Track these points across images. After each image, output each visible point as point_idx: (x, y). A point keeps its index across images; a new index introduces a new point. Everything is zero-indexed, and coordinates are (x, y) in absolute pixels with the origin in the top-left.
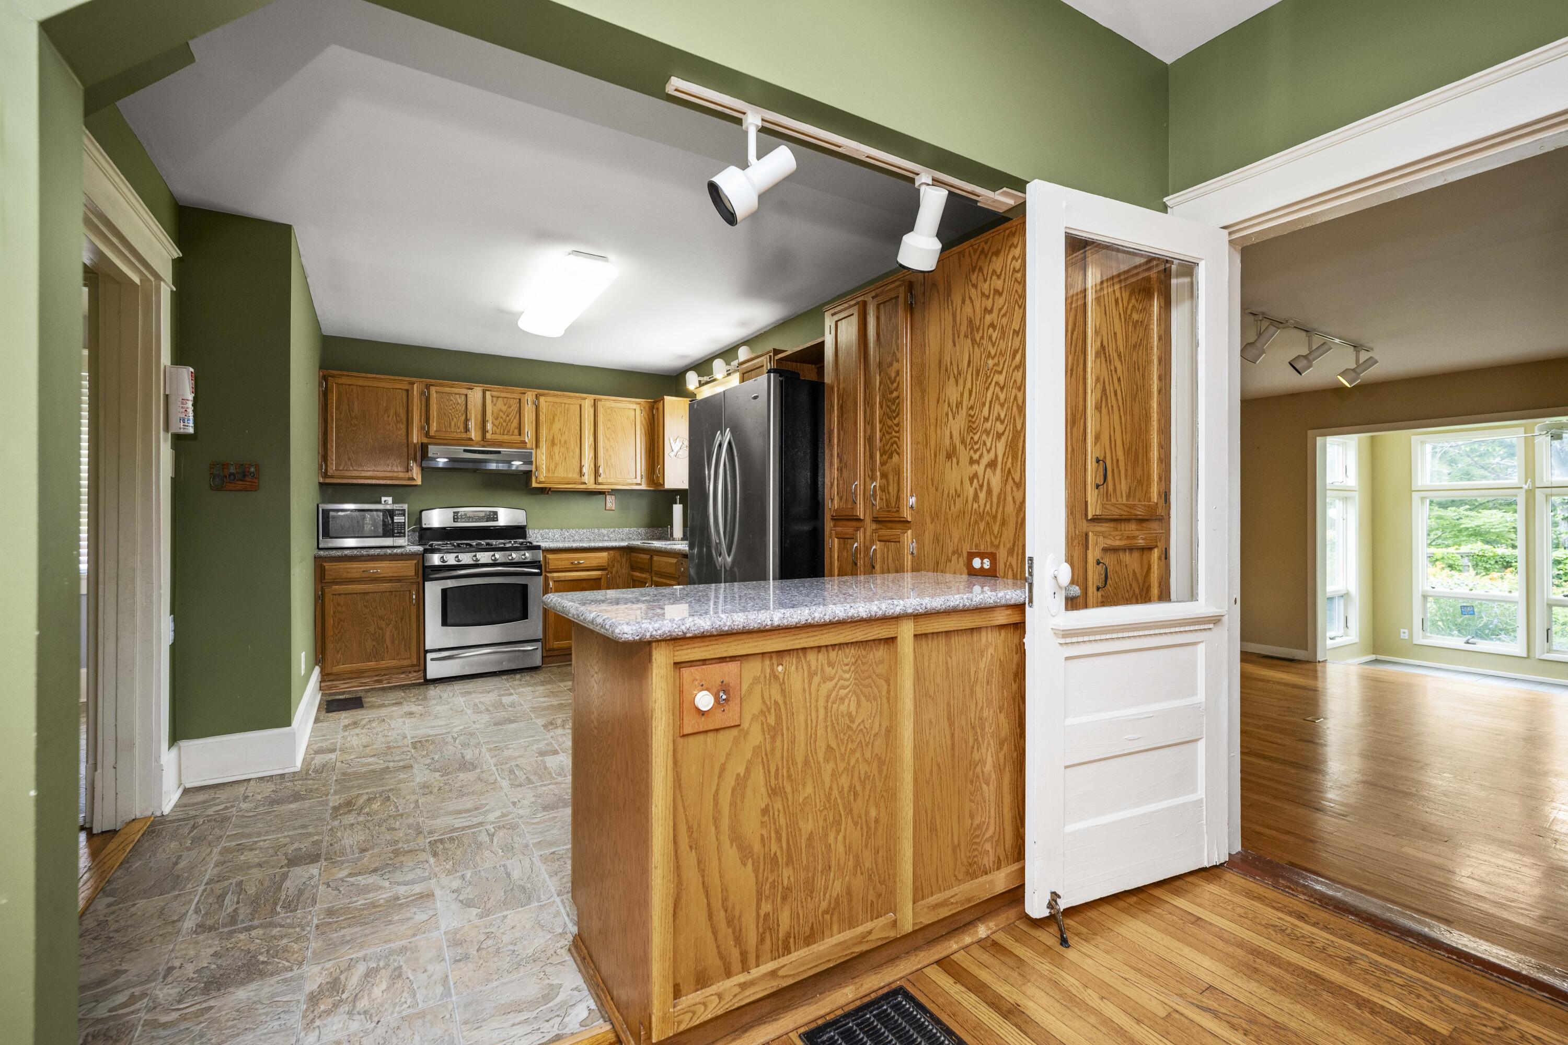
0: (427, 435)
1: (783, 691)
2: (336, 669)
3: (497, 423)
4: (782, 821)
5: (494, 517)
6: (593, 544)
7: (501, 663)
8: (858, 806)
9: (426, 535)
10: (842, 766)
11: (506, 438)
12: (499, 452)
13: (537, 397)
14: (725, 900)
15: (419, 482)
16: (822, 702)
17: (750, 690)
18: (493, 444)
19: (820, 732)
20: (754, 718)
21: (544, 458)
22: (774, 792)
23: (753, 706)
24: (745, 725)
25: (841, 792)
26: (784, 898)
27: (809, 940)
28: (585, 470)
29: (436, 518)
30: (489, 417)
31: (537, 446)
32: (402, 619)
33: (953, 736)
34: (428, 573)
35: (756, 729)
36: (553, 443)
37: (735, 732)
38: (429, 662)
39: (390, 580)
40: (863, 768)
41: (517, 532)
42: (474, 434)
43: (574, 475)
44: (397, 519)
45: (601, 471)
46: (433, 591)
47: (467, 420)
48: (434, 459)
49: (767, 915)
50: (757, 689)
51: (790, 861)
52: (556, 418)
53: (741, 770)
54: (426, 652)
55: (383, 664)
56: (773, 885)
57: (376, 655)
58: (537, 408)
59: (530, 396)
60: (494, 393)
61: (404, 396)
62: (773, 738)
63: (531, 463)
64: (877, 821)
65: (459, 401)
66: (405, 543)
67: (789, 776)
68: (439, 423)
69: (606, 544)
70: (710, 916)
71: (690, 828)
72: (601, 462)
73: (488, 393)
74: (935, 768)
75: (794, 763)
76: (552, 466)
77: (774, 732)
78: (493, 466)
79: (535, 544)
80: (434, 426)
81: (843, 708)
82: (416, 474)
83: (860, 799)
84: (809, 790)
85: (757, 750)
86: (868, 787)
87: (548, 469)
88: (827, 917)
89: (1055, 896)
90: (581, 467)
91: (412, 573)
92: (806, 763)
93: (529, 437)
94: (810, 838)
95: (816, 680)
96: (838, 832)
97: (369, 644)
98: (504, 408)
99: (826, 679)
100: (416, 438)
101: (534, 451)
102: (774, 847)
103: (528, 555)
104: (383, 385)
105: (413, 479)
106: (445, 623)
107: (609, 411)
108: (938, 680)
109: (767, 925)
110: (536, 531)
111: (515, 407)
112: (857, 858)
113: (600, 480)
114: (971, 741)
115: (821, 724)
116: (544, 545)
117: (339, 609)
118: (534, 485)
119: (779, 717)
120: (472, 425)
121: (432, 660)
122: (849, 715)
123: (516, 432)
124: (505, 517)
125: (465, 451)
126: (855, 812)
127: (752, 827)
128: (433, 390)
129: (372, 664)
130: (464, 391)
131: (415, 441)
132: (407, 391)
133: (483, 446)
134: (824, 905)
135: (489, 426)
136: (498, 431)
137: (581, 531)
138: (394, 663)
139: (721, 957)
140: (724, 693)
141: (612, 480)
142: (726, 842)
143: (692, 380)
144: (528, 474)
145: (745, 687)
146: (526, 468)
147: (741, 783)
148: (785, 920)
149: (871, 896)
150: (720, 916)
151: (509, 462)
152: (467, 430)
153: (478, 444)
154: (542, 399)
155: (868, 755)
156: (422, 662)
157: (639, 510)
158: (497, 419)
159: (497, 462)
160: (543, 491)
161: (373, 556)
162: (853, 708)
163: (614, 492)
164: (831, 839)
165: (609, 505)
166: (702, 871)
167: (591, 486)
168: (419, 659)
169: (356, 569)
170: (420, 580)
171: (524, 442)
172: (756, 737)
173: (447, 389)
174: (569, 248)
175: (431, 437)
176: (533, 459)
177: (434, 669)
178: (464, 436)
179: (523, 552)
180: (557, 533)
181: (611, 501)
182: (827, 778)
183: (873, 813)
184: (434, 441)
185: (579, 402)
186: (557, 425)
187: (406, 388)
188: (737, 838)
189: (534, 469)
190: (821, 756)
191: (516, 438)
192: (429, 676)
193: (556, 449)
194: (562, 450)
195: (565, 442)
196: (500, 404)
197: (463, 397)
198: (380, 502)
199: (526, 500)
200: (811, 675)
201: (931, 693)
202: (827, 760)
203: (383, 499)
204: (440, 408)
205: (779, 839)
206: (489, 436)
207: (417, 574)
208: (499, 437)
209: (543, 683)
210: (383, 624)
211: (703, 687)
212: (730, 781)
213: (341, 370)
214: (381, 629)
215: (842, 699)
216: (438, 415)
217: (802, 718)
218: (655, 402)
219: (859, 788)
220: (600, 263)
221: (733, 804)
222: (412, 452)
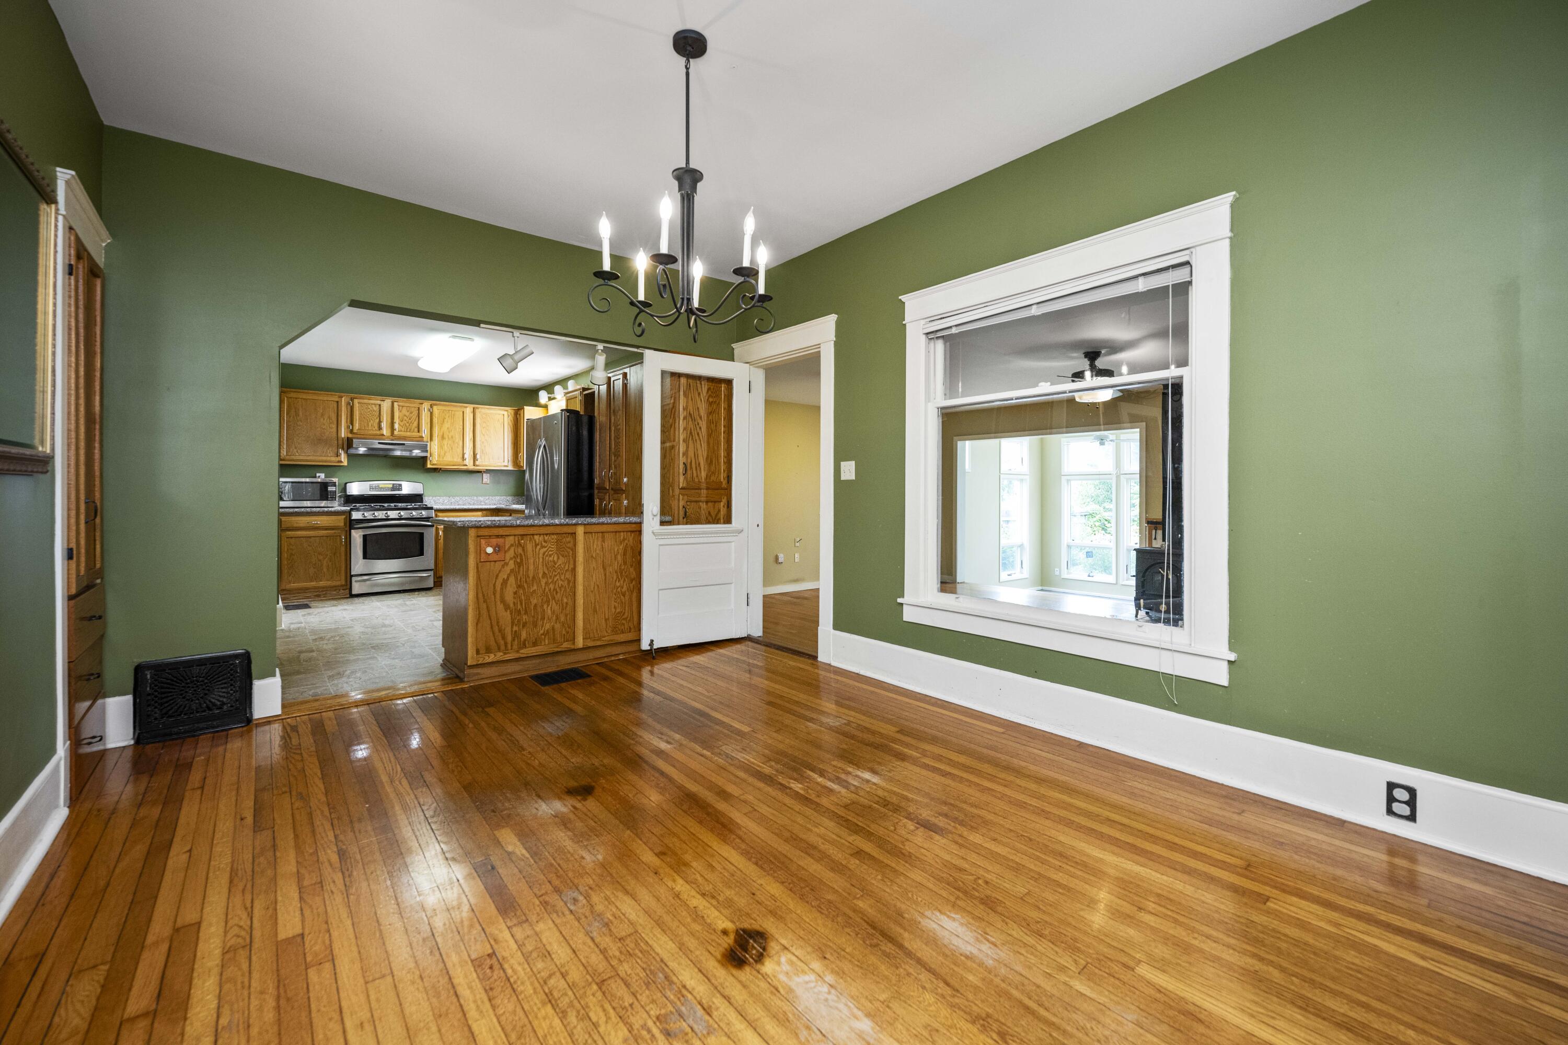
0: (351, 432)
1: (523, 550)
2: (288, 587)
3: (402, 424)
4: (523, 597)
5: (399, 487)
6: (471, 507)
7: (402, 584)
8: (558, 596)
9: (350, 500)
10: (550, 581)
11: (408, 434)
12: (404, 444)
13: (431, 406)
14: (498, 622)
15: (345, 463)
16: (541, 555)
17: (509, 549)
18: (399, 438)
19: (540, 566)
20: (511, 559)
21: (436, 447)
22: (519, 587)
23: (511, 553)
24: (507, 561)
25: (550, 590)
26: (524, 626)
27: (535, 644)
28: (466, 456)
29: (355, 489)
30: (396, 420)
31: (431, 439)
32: (334, 554)
33: (605, 575)
34: (352, 524)
35: (512, 562)
36: (443, 438)
37: (503, 563)
38: (354, 584)
39: (326, 528)
40: (560, 582)
41: (417, 498)
42: (386, 431)
43: (459, 460)
44: (330, 489)
45: (478, 456)
46: (357, 536)
47: (380, 422)
48: (357, 448)
49: (516, 631)
50: (512, 549)
51: (526, 613)
52: (446, 420)
53: (505, 577)
54: (352, 576)
55: (322, 583)
56: (519, 621)
57: (316, 578)
58: (431, 414)
59: (426, 405)
60: (400, 404)
61: (335, 405)
62: (519, 567)
63: (427, 451)
64: (567, 603)
65: (375, 409)
66: (337, 506)
67: (526, 582)
68: (360, 424)
69: (480, 507)
70: (492, 627)
71: (484, 596)
72: (478, 451)
73: (396, 404)
74: (596, 587)
75: (528, 577)
76: (442, 453)
77: (519, 565)
78: (398, 453)
79: (429, 506)
80: (357, 426)
81: (551, 559)
82: (344, 458)
83: (559, 594)
84: (535, 587)
85: (512, 571)
86: (563, 590)
87: (439, 456)
88: (543, 637)
89: (652, 641)
90: (463, 455)
91: (342, 524)
92: (534, 577)
93: (425, 432)
94: (536, 605)
95: (538, 547)
96: (548, 606)
97: (312, 571)
98: (407, 414)
99: (543, 547)
100: (343, 434)
101: (429, 444)
102: (519, 607)
103: (424, 513)
104: (321, 398)
105: (341, 462)
106: (365, 557)
107: (484, 416)
108: (598, 552)
109: (516, 635)
110: (430, 498)
111: (416, 413)
112: (557, 616)
113: (477, 463)
114: (615, 578)
115: (541, 563)
116: (435, 507)
117: (291, 547)
118: (429, 466)
119: (521, 559)
120: (384, 425)
121: (356, 581)
122: (554, 561)
123: (416, 430)
124: (407, 488)
125: (379, 443)
126: (557, 599)
127: (509, 597)
128: (356, 401)
129: (313, 584)
130: (379, 402)
131: (343, 436)
132: (338, 402)
133: (392, 440)
134: (542, 632)
135: (396, 426)
136: (403, 429)
137: (464, 498)
138: (329, 583)
139: (496, 642)
140: (498, 549)
141: (487, 464)
142: (499, 603)
143: (543, 397)
144: (424, 459)
145: (507, 547)
146: (423, 454)
147: (505, 582)
148: (524, 635)
149: (564, 632)
150: (496, 629)
151: (411, 451)
152: (380, 428)
153: (388, 438)
154: (435, 408)
155: (563, 578)
156: (349, 583)
157: (509, 484)
158: (402, 421)
159: (402, 450)
160: (435, 470)
161: (315, 512)
162: (555, 559)
163: (488, 471)
164: (545, 607)
165: (485, 480)
166: (488, 611)
167: (471, 467)
168: (346, 581)
169: (303, 521)
170: (348, 529)
171: (422, 437)
172: (511, 565)
173: (366, 401)
174: (450, 335)
175: (354, 434)
176: (428, 449)
177: (357, 588)
178: (378, 432)
179: (420, 511)
180: (446, 499)
181: (486, 478)
182: (543, 584)
183: (565, 600)
184: (356, 436)
185: (462, 409)
186: (447, 425)
187: (337, 400)
188: (503, 601)
189: (429, 455)
190: (540, 576)
191: (416, 434)
192: (354, 593)
193: (445, 442)
194: (450, 442)
195: (452, 437)
196: (404, 411)
197: (378, 406)
198: (315, 477)
199: (422, 477)
200: (536, 545)
201: (594, 556)
202: (543, 577)
203: (318, 475)
204: (360, 414)
205: (521, 604)
206: (396, 433)
207: (345, 524)
208: (403, 434)
209: (434, 596)
210: (321, 557)
211: (489, 546)
212: (500, 581)
213: (290, 388)
214: (320, 561)
215: (550, 556)
216: (359, 419)
217: (532, 561)
218: (518, 410)
219: (558, 590)
220: (468, 342)
221: (502, 589)
222: (340, 442)
